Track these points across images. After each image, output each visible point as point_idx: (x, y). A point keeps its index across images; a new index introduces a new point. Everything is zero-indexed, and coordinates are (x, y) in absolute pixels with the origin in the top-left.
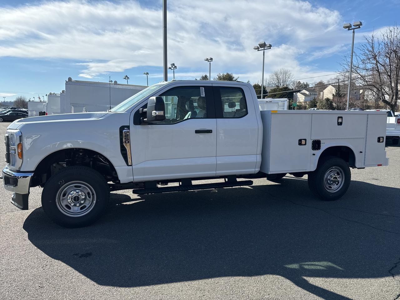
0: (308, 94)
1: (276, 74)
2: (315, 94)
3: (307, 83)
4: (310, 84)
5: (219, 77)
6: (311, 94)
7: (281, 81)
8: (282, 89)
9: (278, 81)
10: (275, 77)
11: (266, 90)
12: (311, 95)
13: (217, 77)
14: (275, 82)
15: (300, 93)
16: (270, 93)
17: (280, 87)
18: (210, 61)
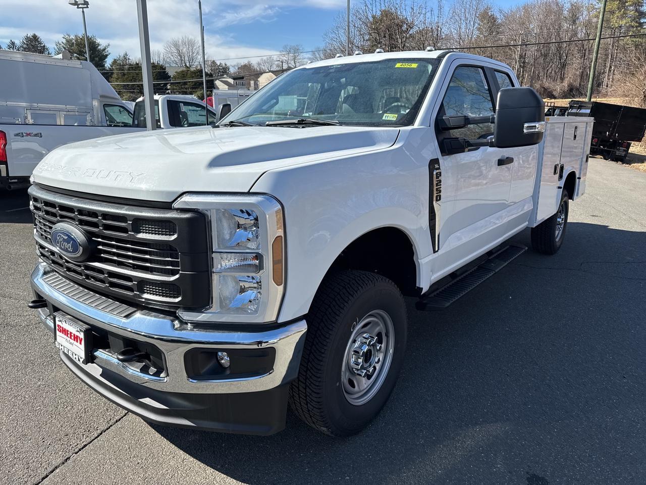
0: (233, 83)
1: (176, 45)
2: (243, 83)
3: (226, 65)
4: (231, 67)
5: (67, 41)
6: (236, 82)
7: (186, 59)
8: (195, 73)
9: (181, 57)
10: (174, 50)
11: (167, 73)
12: (237, 85)
13: (64, 41)
14: (176, 59)
15: (220, 81)
16: (175, 77)
17: (192, 69)
18: (83, 8)
